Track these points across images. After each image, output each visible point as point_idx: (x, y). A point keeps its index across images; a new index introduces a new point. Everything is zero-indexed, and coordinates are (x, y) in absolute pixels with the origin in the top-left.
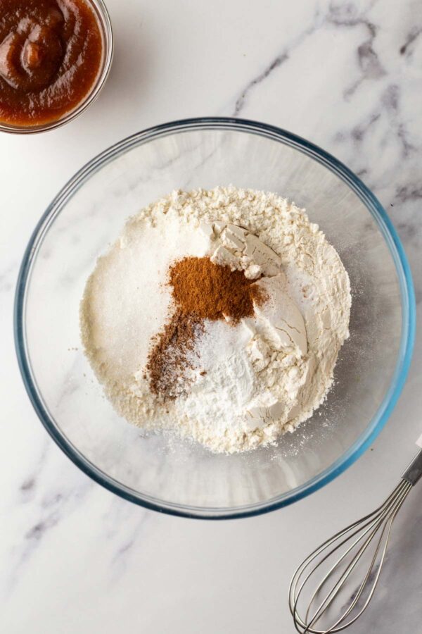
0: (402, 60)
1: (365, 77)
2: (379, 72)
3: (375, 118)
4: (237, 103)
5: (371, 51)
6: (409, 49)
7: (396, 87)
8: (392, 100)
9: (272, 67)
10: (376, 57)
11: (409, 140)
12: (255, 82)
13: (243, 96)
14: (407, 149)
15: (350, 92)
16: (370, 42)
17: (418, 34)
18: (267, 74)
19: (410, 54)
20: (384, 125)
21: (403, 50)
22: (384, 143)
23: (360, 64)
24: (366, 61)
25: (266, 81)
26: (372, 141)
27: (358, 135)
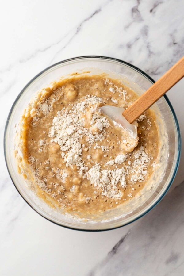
0: (151, 15)
1: (134, 21)
2: (141, 20)
3: (137, 39)
4: (78, 28)
5: (137, 10)
6: (154, 11)
7: (147, 26)
8: (145, 32)
9: (94, 14)
10: (140, 13)
11: (152, 50)
12: (86, 20)
13: (80, 26)
14: (150, 53)
15: (127, 27)
16: (137, 6)
17: (158, 4)
18: (91, 17)
19: (154, 13)
20: (141, 42)
21: (151, 11)
22: (140, 50)
23: (132, 16)
24: (135, 14)
25: (91, 20)
26: (135, 48)
27: (129, 46)
